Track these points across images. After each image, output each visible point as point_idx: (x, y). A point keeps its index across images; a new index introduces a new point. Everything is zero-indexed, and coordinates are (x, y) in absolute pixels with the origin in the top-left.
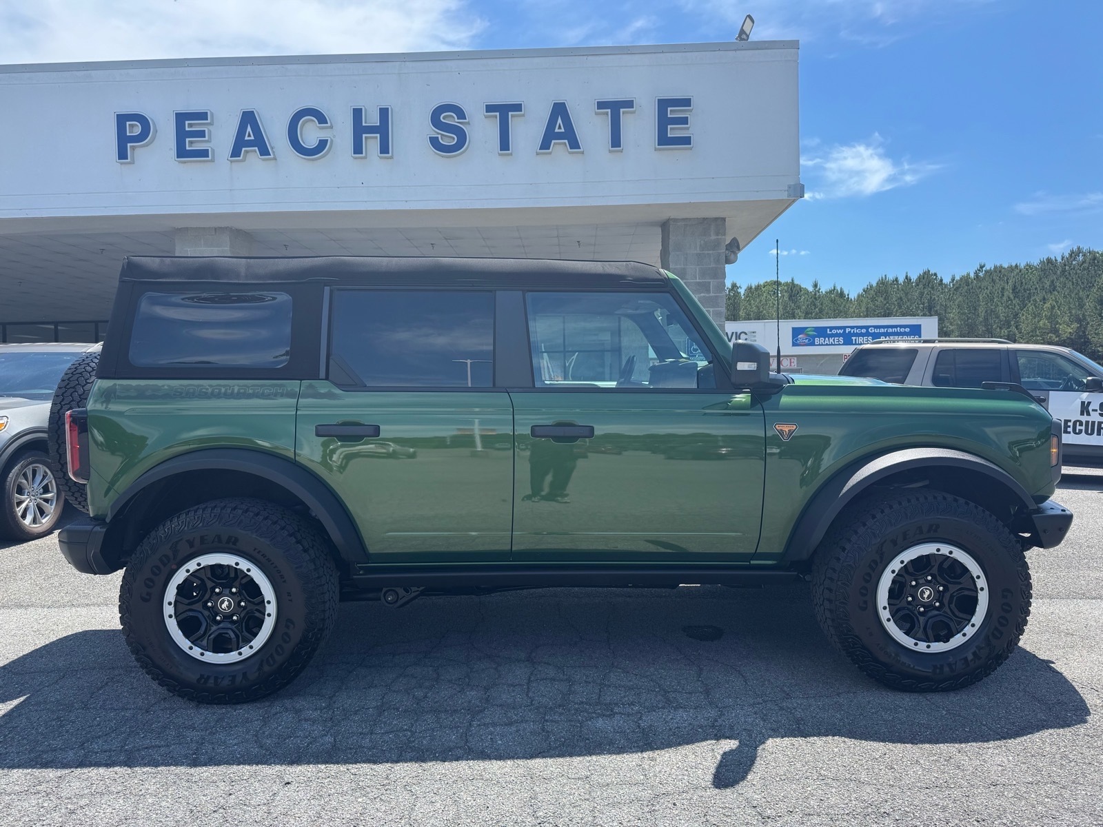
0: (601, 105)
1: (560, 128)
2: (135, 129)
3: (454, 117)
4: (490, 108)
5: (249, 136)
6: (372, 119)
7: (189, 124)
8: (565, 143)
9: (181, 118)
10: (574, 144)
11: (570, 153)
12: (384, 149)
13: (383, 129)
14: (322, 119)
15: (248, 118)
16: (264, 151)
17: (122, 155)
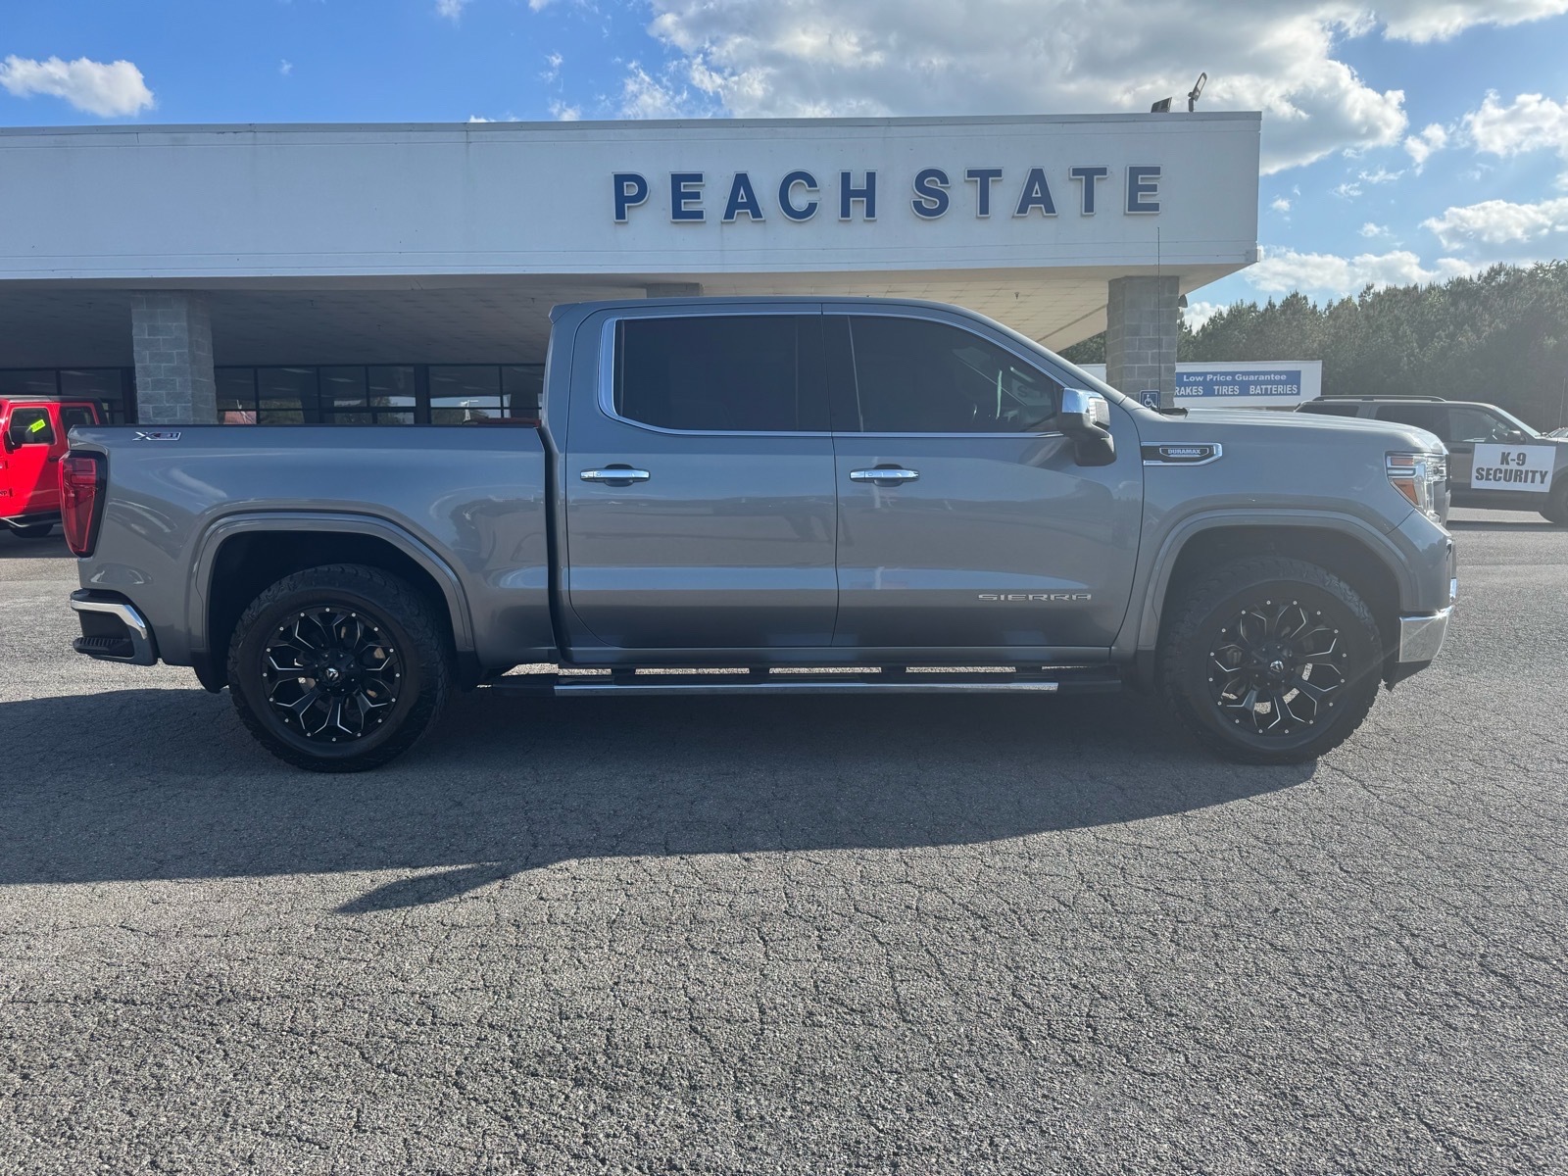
0: (1077, 172)
1: (1037, 193)
2: (631, 190)
3: (936, 182)
4: (971, 173)
5: (742, 198)
6: (858, 182)
7: (684, 186)
8: (1041, 208)
9: (677, 179)
10: (1050, 209)
11: (1044, 217)
12: (871, 212)
13: (869, 194)
14: (812, 182)
15: (742, 181)
16: (757, 213)
17: (620, 214)
